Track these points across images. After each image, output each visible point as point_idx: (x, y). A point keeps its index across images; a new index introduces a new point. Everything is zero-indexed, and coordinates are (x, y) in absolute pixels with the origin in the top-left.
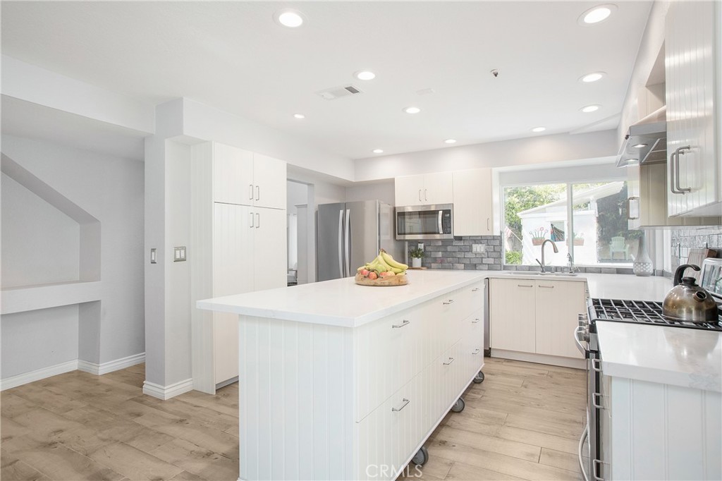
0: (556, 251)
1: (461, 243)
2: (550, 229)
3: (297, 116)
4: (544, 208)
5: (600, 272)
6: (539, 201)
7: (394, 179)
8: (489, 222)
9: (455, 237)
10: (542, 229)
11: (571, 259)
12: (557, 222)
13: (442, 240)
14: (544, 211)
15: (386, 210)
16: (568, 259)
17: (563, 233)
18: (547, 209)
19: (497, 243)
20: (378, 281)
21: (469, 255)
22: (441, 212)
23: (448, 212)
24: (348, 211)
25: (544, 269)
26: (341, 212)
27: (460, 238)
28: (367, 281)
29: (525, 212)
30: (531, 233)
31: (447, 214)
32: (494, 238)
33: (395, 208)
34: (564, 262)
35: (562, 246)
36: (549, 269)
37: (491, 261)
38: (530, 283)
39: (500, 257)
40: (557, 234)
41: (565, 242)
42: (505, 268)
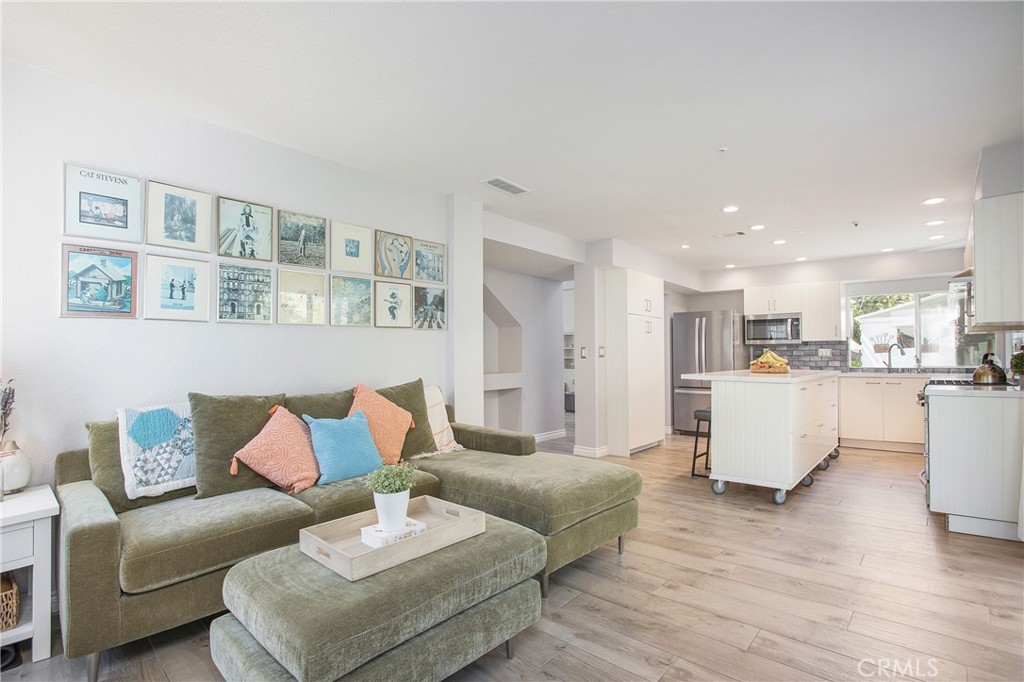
0: (903, 353)
1: (807, 348)
2: (896, 335)
3: (684, 247)
4: (889, 312)
5: (949, 372)
6: (882, 302)
7: (742, 291)
8: (837, 328)
9: (803, 342)
10: (886, 335)
11: (918, 361)
12: (904, 327)
13: (788, 345)
14: (888, 315)
15: (738, 319)
16: (915, 361)
17: (913, 339)
18: (892, 313)
19: (844, 347)
20: (771, 370)
21: (816, 358)
22: (790, 320)
23: (798, 320)
24: (704, 319)
25: (890, 370)
26: (697, 320)
27: (806, 344)
28: (763, 370)
29: (863, 316)
30: (872, 340)
31: (796, 321)
32: (840, 343)
33: (744, 317)
34: (913, 364)
35: (911, 352)
36: (897, 371)
37: (837, 364)
38: (878, 381)
39: (846, 360)
40: (905, 341)
41: (914, 349)
42: (851, 370)
